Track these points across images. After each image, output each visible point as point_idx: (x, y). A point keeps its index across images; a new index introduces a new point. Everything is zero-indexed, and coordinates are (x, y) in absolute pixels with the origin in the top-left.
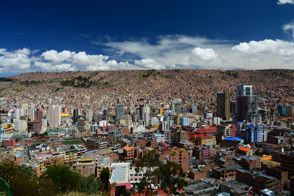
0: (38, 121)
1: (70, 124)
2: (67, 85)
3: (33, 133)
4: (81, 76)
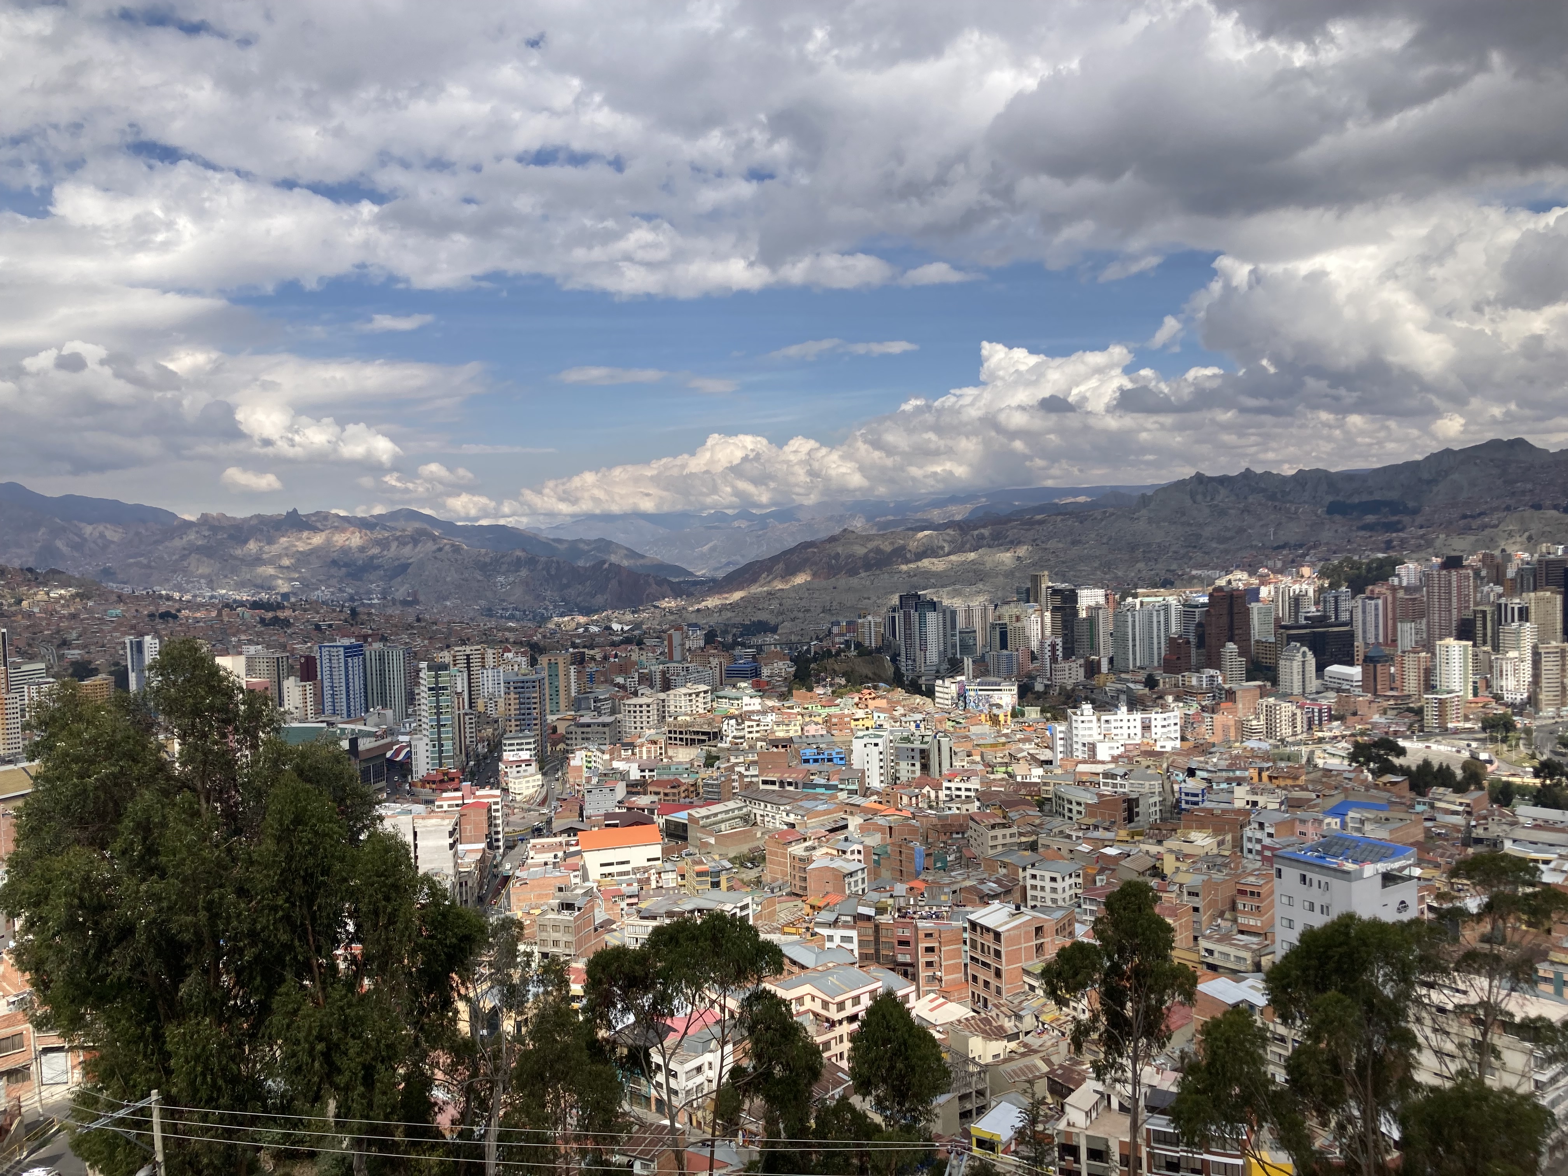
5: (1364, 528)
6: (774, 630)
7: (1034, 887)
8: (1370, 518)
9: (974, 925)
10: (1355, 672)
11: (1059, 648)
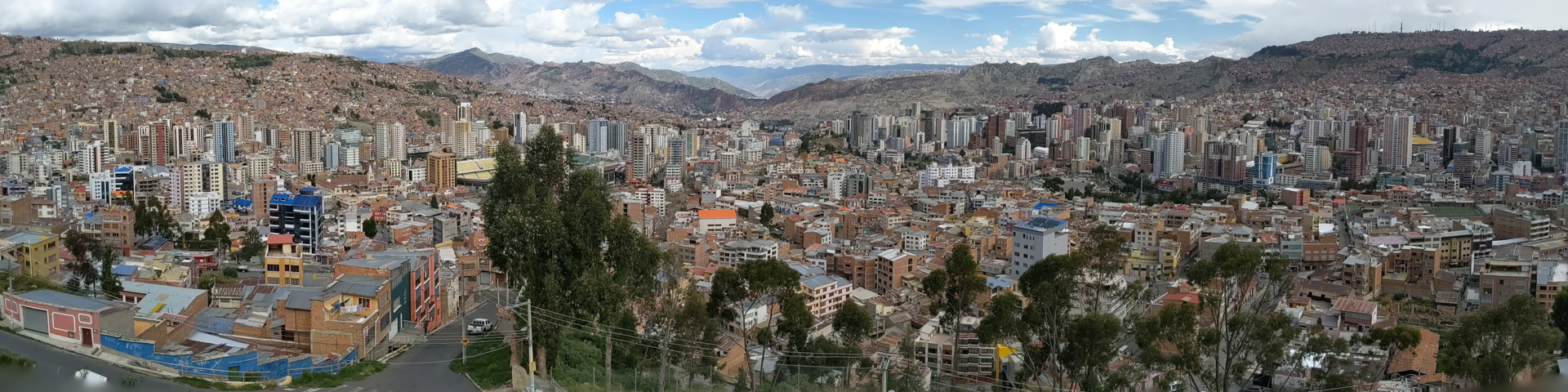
0: (1358, 153)
1: (1433, 165)
2: (1426, 66)
3: (1345, 181)
4: (1460, 43)
5: (1052, 89)
6: (792, 124)
7: (908, 242)
8: (1054, 86)
9: (880, 258)
10: (1046, 150)
11: (924, 137)
